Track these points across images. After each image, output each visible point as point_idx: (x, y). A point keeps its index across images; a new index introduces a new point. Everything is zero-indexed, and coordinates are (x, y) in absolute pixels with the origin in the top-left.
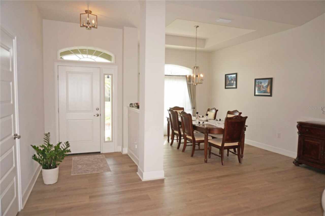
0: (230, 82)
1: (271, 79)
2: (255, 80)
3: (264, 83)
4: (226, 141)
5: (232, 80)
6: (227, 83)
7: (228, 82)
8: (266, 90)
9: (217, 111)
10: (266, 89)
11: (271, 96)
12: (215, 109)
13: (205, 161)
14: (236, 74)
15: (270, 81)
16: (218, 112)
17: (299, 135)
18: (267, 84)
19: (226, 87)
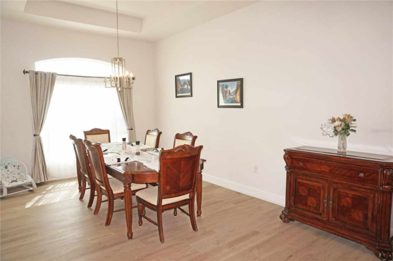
0: (183, 87)
1: (241, 80)
2: (218, 82)
3: (231, 87)
4: (166, 196)
5: (185, 83)
6: (179, 90)
7: (180, 88)
8: (235, 98)
9: (160, 134)
10: (234, 96)
11: (242, 106)
12: (158, 131)
13: (128, 236)
14: (191, 74)
15: (240, 84)
16: (161, 136)
17: (287, 172)
18: (235, 88)
19: (178, 95)
